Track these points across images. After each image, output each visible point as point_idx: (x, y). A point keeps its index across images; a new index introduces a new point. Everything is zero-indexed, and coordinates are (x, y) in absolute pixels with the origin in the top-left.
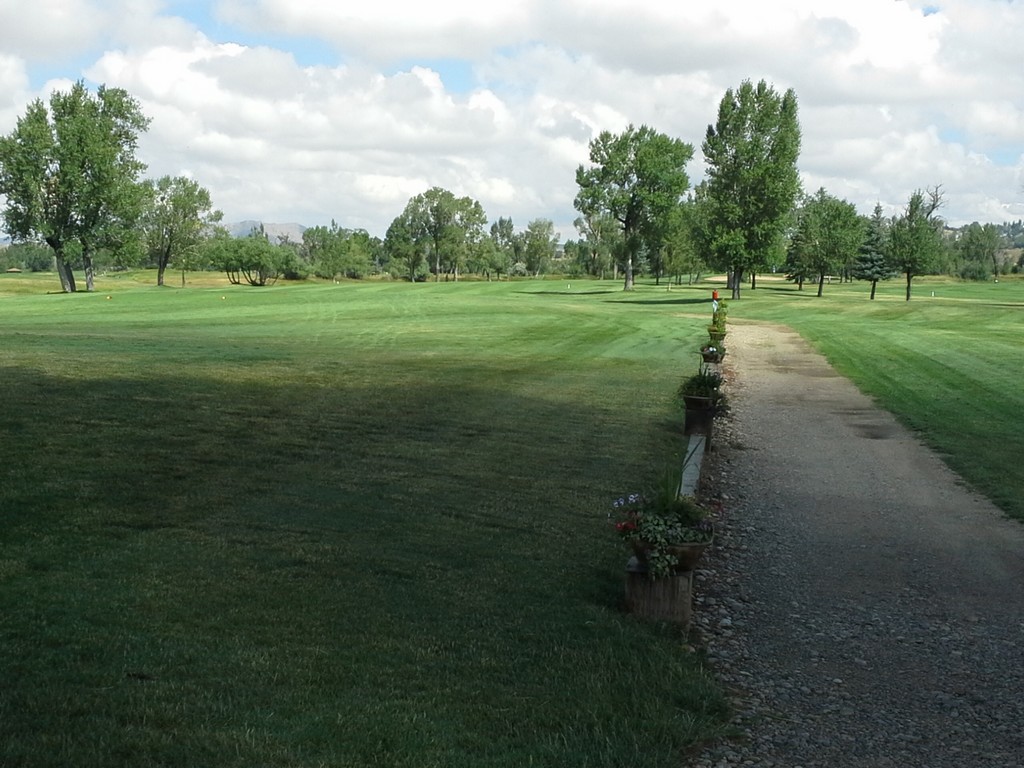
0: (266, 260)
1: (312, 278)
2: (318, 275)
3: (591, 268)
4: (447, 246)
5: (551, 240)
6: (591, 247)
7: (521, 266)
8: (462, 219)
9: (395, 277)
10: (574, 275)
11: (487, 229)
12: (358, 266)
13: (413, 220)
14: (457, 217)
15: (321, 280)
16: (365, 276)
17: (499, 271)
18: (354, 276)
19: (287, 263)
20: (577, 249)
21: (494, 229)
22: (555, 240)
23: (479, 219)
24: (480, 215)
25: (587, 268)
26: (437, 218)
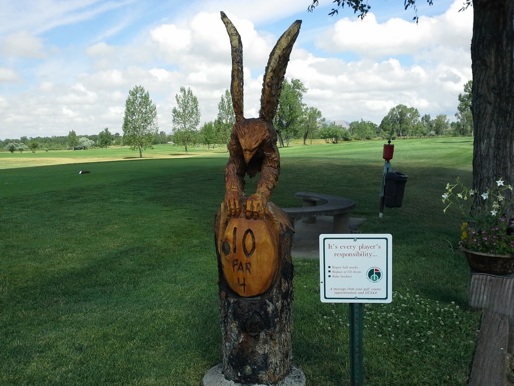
0: (338, 134)
1: (353, 140)
2: (355, 139)
3: (462, 132)
4: (404, 126)
5: (446, 122)
6: (462, 124)
7: (433, 132)
8: (410, 116)
9: (383, 139)
10: (455, 135)
11: (420, 119)
12: (370, 135)
13: (392, 117)
14: (408, 115)
15: (356, 140)
16: (372, 138)
17: (425, 135)
18: (368, 139)
19: (346, 135)
20: (456, 125)
21: (423, 119)
22: (447, 122)
23: (417, 115)
24: (418, 114)
25: (460, 132)
26: (401, 116)
